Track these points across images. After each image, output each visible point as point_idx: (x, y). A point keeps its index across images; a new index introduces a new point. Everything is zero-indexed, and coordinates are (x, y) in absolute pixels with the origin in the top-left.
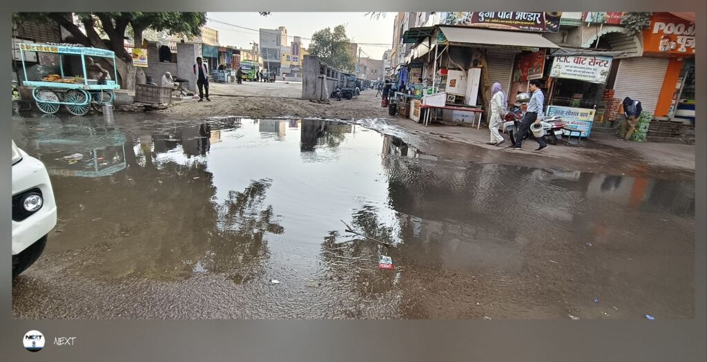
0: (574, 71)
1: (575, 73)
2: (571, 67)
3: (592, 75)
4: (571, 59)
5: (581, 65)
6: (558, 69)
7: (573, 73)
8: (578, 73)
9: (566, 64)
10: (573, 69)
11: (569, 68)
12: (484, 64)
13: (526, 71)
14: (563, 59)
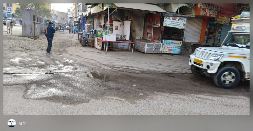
0: (173, 23)
1: (173, 24)
2: (171, 21)
3: (179, 25)
4: (171, 18)
5: (175, 21)
6: (166, 22)
7: (172, 24)
8: (174, 24)
9: (169, 20)
10: (172, 22)
11: (171, 22)
12: (132, 19)
13: (151, 23)
14: (168, 18)
